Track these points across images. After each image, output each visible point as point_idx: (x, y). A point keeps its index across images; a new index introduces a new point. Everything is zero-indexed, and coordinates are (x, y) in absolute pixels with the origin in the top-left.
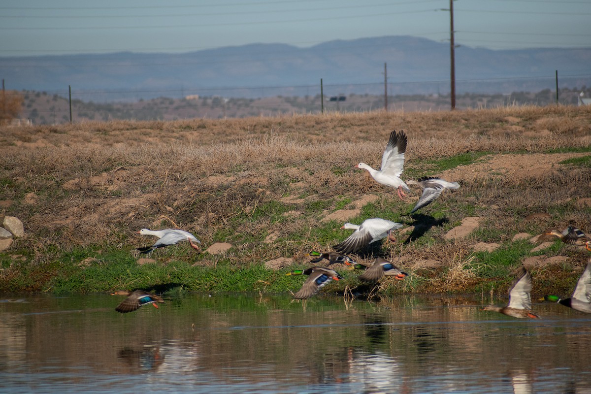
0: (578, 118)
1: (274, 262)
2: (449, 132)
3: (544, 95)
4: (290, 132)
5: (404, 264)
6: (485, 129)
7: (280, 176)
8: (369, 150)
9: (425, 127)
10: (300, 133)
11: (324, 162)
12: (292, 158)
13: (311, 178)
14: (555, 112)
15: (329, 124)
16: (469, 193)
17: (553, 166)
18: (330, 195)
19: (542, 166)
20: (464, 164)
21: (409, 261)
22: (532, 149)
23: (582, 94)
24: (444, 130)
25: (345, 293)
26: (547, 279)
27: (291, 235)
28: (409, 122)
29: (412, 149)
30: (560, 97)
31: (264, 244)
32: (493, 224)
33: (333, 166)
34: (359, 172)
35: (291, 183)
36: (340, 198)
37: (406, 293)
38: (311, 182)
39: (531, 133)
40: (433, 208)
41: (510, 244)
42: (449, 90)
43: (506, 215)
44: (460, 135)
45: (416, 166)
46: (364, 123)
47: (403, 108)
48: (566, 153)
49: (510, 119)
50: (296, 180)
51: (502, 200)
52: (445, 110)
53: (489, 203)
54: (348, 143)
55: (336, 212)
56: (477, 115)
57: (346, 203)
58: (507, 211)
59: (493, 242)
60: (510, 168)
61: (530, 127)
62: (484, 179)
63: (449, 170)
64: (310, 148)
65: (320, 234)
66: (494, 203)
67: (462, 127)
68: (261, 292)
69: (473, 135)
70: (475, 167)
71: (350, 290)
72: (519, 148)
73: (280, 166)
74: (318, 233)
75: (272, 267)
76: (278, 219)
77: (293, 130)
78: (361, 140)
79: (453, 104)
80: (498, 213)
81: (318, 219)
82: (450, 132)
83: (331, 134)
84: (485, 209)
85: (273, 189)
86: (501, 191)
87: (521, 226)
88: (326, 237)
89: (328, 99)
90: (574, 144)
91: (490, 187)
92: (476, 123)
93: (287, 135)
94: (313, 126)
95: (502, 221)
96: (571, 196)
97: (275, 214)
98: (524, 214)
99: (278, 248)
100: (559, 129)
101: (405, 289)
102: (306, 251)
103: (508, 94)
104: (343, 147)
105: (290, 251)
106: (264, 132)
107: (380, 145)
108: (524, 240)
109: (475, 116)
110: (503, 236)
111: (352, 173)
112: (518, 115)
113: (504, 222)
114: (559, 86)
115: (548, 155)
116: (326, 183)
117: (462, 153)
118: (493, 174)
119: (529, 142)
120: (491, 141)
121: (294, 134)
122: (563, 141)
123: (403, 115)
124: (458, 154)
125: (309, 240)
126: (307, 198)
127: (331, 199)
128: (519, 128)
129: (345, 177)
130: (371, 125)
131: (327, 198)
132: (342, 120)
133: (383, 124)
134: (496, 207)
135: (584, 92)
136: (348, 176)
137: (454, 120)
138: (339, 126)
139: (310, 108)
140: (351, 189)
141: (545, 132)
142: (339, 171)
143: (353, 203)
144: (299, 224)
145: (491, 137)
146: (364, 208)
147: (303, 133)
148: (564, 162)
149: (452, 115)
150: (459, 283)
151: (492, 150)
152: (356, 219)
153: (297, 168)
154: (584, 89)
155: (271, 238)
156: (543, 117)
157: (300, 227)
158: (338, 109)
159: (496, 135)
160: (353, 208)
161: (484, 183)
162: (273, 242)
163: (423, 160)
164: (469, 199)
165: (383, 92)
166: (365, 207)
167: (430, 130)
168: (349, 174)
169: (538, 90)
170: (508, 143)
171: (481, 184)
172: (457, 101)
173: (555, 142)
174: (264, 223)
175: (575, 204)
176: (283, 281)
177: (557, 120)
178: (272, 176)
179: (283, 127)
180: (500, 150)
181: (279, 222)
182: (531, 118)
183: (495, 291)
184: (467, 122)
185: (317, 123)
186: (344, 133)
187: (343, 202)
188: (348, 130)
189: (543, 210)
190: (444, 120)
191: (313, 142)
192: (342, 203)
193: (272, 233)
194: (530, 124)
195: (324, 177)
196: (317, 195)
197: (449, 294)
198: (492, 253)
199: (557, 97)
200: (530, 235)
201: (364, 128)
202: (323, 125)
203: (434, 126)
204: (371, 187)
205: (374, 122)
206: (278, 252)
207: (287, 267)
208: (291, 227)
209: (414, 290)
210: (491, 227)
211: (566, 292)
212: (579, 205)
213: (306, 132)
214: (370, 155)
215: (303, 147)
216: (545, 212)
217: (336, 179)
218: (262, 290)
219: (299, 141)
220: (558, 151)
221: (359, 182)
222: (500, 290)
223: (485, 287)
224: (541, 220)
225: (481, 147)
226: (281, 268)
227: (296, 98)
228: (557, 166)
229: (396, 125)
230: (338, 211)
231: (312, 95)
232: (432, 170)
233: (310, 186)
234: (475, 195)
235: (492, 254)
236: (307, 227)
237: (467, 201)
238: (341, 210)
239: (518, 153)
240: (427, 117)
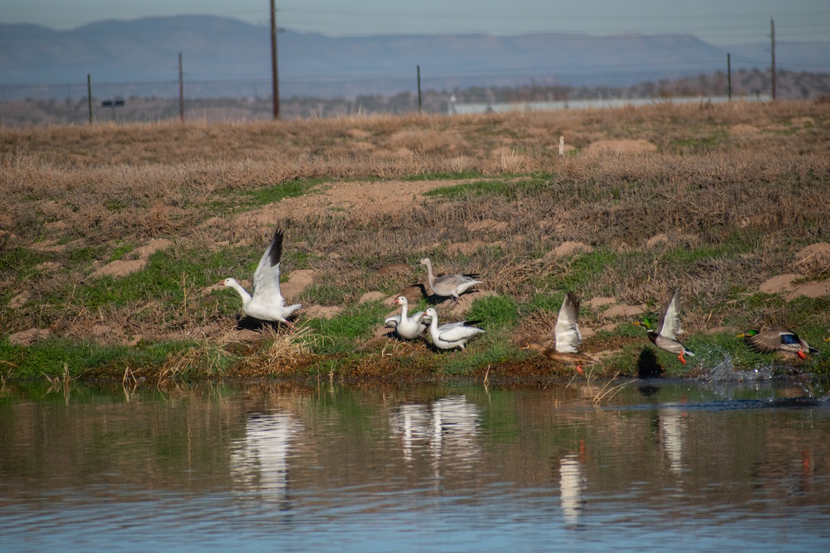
0: (447, 132)
1: (23, 334)
2: (270, 151)
3: (401, 101)
4: (44, 149)
5: (208, 336)
6: (321, 147)
7: (30, 212)
8: (158, 175)
9: (237, 144)
10: (58, 152)
11: (93, 192)
12: (47, 187)
13: (75, 216)
14: (417, 124)
15: (100, 139)
16: (299, 235)
17: (414, 198)
18: (103, 239)
19: (400, 199)
20: (291, 196)
21: (216, 332)
22: (385, 174)
23: (453, 99)
24: (263, 149)
25: (124, 378)
26: (407, 356)
27: (47, 296)
28: (214, 137)
29: (218, 175)
30: (424, 102)
31: (8, 309)
32: (333, 280)
33: (106, 199)
34: (144, 207)
35: (46, 223)
36: (117, 243)
37: (211, 377)
38: (75, 221)
39: (384, 153)
40: (249, 257)
41: (356, 306)
42: (270, 92)
43: (350, 267)
44: (286, 155)
45: (224, 199)
46: (151, 137)
47: (205, 116)
48: (432, 180)
49: (356, 133)
50: (54, 218)
51: (345, 246)
52: (264, 120)
53: (327, 250)
54: (128, 166)
55: (111, 264)
56: (308, 126)
57: (126, 251)
58: (351, 261)
59: (333, 305)
60: (355, 201)
61: (383, 143)
62: (319, 216)
63: (271, 204)
64: (73, 173)
65: (89, 294)
66: (334, 250)
67: (289, 144)
68: (4, 378)
69: (303, 155)
70: (307, 200)
71: (132, 373)
72: (368, 173)
73: (30, 198)
74: (85, 293)
75: (19, 342)
76: (28, 274)
77: (48, 147)
78: (147, 162)
79: (276, 112)
80: (339, 264)
81: (85, 274)
82: (272, 151)
83: (104, 153)
84: (321, 258)
85: (20, 231)
86: (343, 234)
87: (371, 282)
88: (97, 299)
89: (99, 104)
90: (443, 168)
91: (328, 228)
92: (308, 138)
93: (40, 155)
94: (78, 142)
95: (345, 276)
96: (439, 240)
97: (24, 266)
98: (375, 265)
99: (27, 314)
100: (422, 148)
101: (209, 372)
102: (68, 319)
103: (351, 97)
104: (121, 171)
105: (45, 318)
106: (7, 151)
107: (173, 168)
108: (376, 302)
109: (306, 128)
110: (347, 296)
111: (133, 209)
112: (366, 128)
113: (348, 275)
114: (422, 87)
115: (407, 183)
116: (97, 222)
117: (289, 180)
118: (332, 209)
119: (382, 165)
120: (329, 164)
121: (50, 152)
122: (427, 163)
123: (205, 127)
124: (283, 181)
125: (73, 303)
126: (69, 244)
127: (104, 245)
128: (368, 145)
129: (124, 214)
130: (160, 140)
131: (97, 244)
132: (119, 133)
133: (177, 139)
134: (337, 256)
135: (457, 96)
136: (128, 213)
137: (278, 134)
138: (115, 143)
139: (73, 116)
140: (132, 231)
141: (404, 152)
142: (115, 205)
143: (135, 251)
144: (58, 281)
145: (330, 157)
146: (151, 257)
147: (62, 151)
148: (430, 193)
149: (274, 127)
150: (285, 362)
151: (332, 176)
152: (140, 274)
153: (54, 201)
154: (456, 92)
155: (18, 300)
156: (400, 129)
157: (60, 285)
158: (114, 118)
159: (336, 155)
160: (136, 258)
161: (320, 222)
162: (21, 306)
163: (234, 191)
164: (300, 244)
165: (177, 95)
166: (153, 256)
167: (243, 148)
168: (129, 209)
169: (392, 92)
170: (352, 166)
171: (315, 224)
172: (282, 108)
173: (417, 165)
174: (7, 279)
175: (445, 252)
176: (35, 362)
177: (420, 134)
178: (19, 213)
179: (34, 143)
180: (342, 177)
181: (30, 278)
182: (383, 132)
183: (336, 374)
184: (295, 137)
185: (84, 138)
186: (123, 152)
187: (122, 249)
188: (128, 148)
189: (401, 260)
190: (263, 133)
191: (77, 164)
192: (119, 252)
193: (19, 293)
194: (383, 140)
195: (93, 214)
196: (84, 239)
197: (270, 377)
198: (332, 319)
199: (420, 101)
200: (384, 295)
201: (150, 144)
202: (91, 141)
203: (250, 143)
204: (160, 228)
205: (165, 136)
206: (28, 321)
207: (41, 342)
208: (47, 285)
209: (222, 373)
210: (329, 284)
211: (433, 374)
212: (450, 253)
213: (67, 151)
214: (159, 183)
215: (63, 171)
216: (405, 262)
217: (110, 217)
218: (5, 375)
219: (57, 163)
220: (421, 177)
221: (144, 222)
222: (343, 371)
223: (322, 368)
224: (398, 274)
225: (315, 172)
226: (33, 343)
227: (52, 102)
228: (420, 198)
229: (196, 141)
230: (114, 262)
231: (76, 98)
232: (247, 204)
233: (74, 227)
234: (308, 238)
235: (332, 322)
236: (70, 285)
237: (297, 248)
238: (118, 261)
239: (366, 180)
240: (239, 129)
